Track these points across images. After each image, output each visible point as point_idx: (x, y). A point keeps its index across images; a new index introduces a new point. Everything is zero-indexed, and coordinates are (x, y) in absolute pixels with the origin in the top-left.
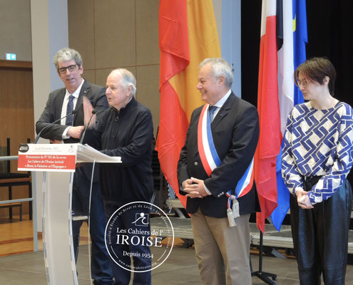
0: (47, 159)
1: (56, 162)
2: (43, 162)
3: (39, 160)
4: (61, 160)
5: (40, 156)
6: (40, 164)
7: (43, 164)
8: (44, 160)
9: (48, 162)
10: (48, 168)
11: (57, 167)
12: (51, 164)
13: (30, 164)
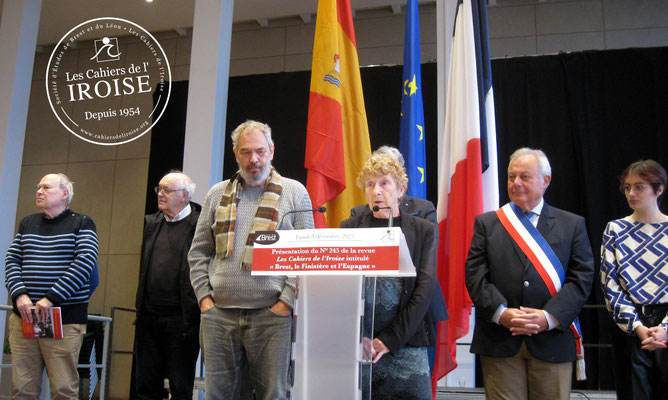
0: (327, 253)
1: (350, 259)
2: (316, 259)
3: (305, 256)
4: (361, 255)
5: (310, 249)
6: (309, 263)
7: (316, 263)
8: (320, 255)
9: (328, 258)
10: (330, 269)
11: (352, 267)
12: (336, 263)
13: (281, 264)
